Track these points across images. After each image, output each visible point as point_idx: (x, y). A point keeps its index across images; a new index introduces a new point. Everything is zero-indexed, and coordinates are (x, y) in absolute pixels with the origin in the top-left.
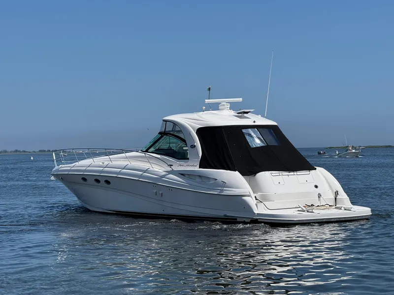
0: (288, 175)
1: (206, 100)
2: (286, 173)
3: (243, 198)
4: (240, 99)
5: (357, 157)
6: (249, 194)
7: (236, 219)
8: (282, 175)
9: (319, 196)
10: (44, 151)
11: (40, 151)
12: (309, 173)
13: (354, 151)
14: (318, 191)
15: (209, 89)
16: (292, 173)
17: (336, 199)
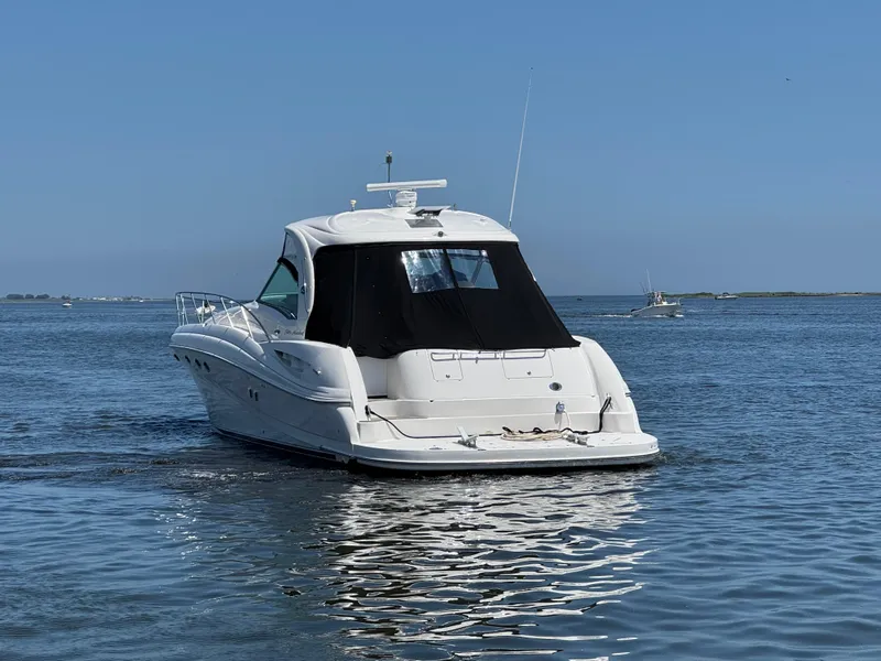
0: (477, 359)
1: (369, 186)
2: (474, 353)
3: (339, 409)
4: (443, 183)
5: (672, 316)
6: (349, 400)
7: (334, 457)
8: (461, 359)
9: (559, 409)
10: (18, 297)
11: (10, 297)
12: (542, 354)
13: (665, 304)
14: (558, 396)
15: (389, 160)
16: (490, 354)
17: (601, 415)
